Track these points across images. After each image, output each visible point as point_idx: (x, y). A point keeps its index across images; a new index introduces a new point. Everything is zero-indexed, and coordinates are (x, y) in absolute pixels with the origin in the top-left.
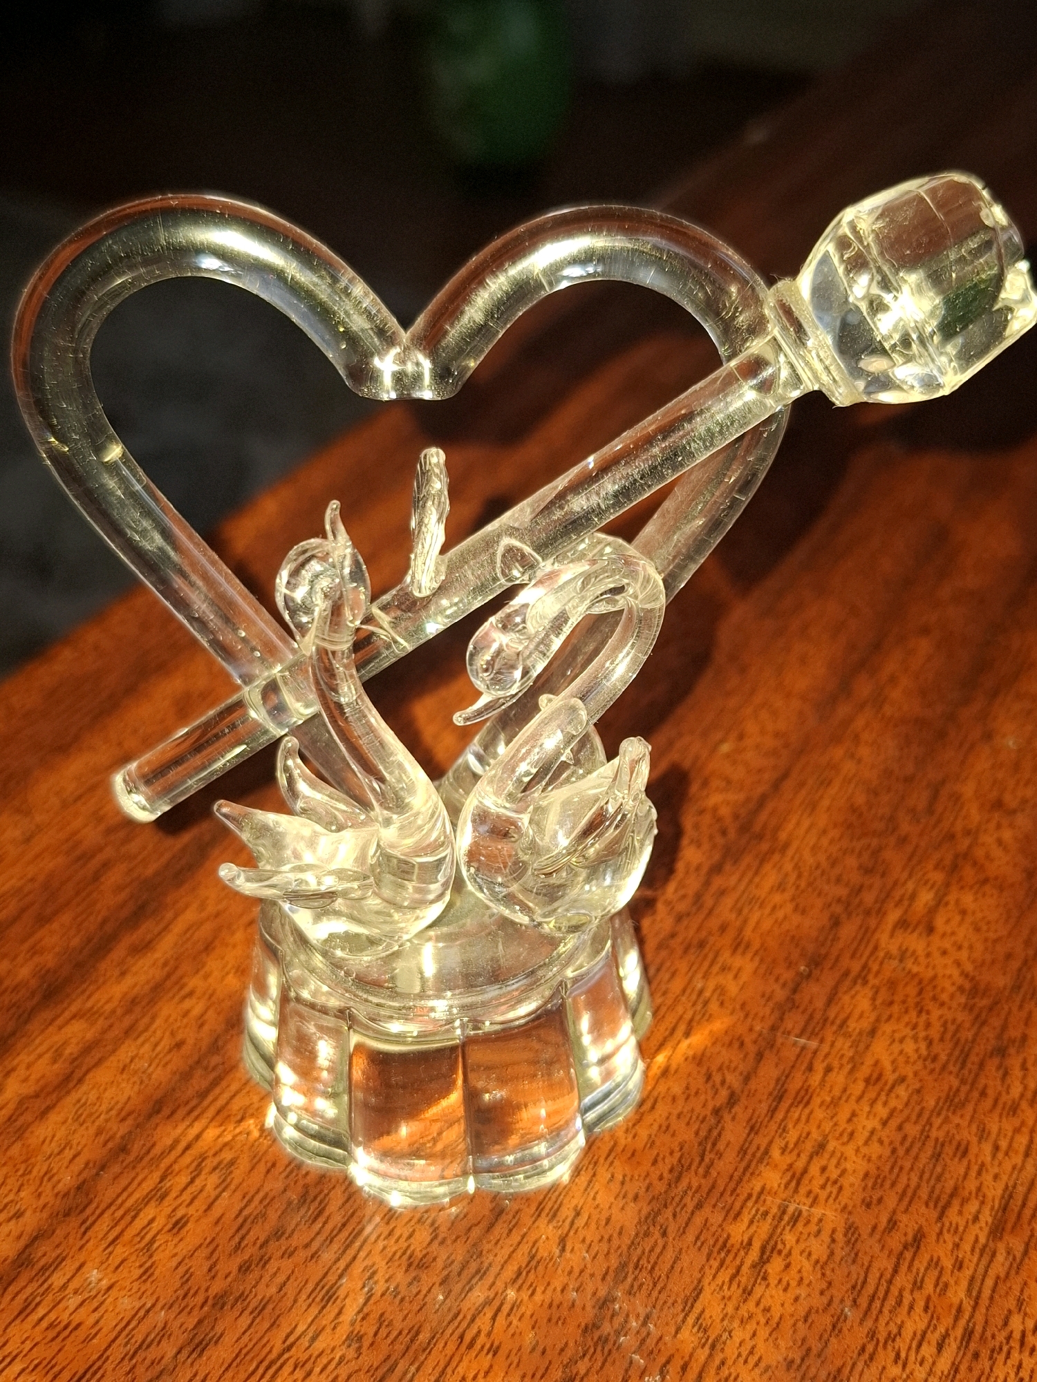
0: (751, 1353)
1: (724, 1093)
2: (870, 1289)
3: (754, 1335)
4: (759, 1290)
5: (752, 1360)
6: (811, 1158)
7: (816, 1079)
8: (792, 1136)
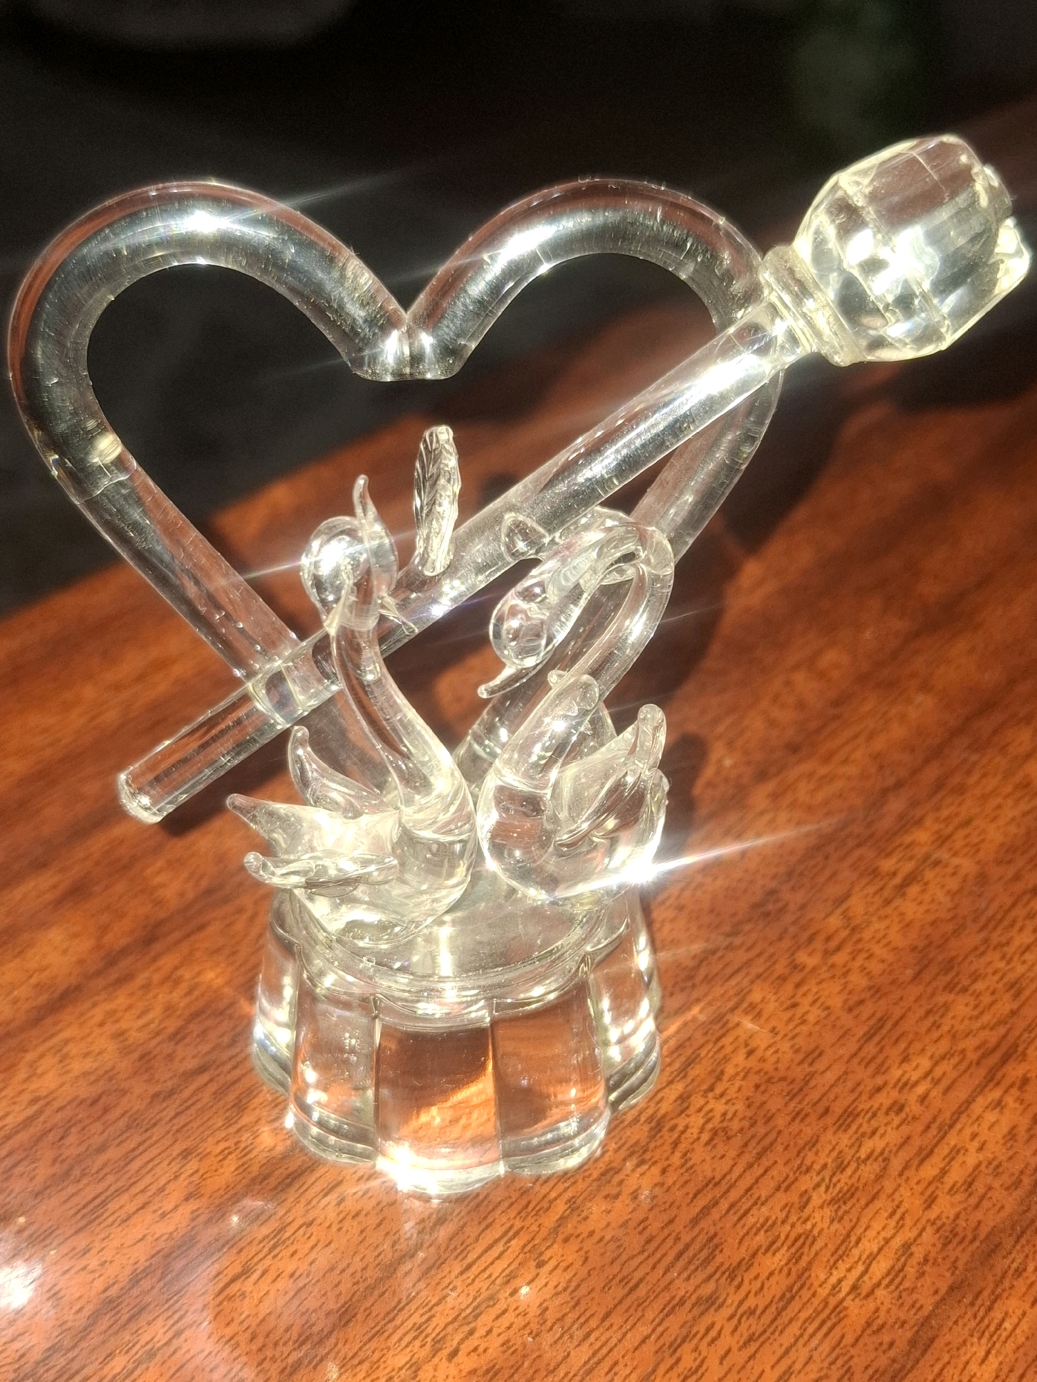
0: (885, 936)
1: (891, 781)
2: (990, 912)
3: (888, 927)
4: (897, 902)
5: (885, 941)
6: (957, 828)
7: (972, 780)
8: (945, 813)
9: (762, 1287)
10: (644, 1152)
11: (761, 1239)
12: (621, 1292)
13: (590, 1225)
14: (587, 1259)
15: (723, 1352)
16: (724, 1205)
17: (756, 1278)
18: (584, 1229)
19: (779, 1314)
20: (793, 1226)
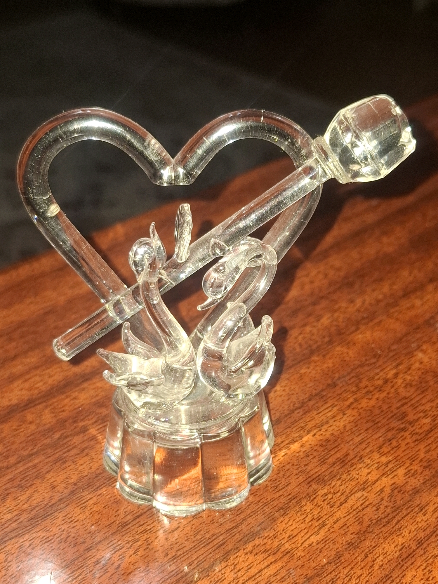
9: (421, 427)
10: (381, 387)
11: (422, 414)
12: (372, 424)
13: (362, 406)
14: (360, 415)
15: (406, 443)
16: (409, 404)
17: (419, 424)
18: (359, 407)
19: (427, 435)
20: (433, 412)
